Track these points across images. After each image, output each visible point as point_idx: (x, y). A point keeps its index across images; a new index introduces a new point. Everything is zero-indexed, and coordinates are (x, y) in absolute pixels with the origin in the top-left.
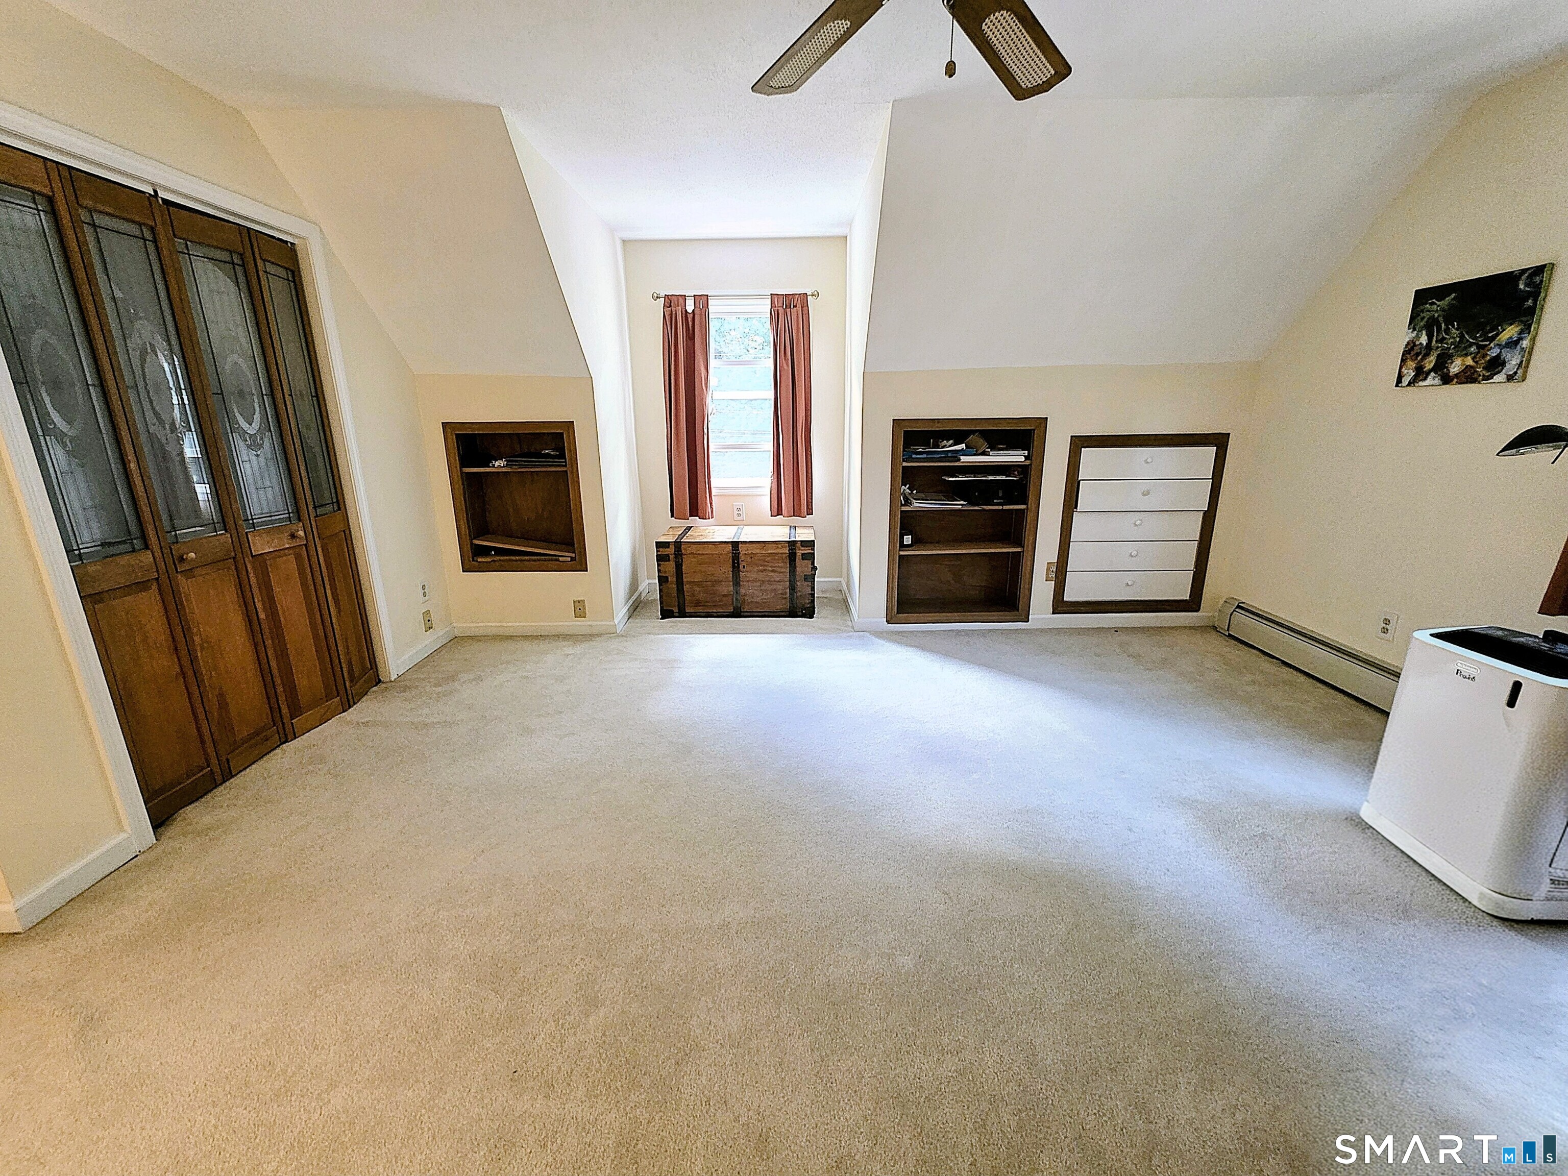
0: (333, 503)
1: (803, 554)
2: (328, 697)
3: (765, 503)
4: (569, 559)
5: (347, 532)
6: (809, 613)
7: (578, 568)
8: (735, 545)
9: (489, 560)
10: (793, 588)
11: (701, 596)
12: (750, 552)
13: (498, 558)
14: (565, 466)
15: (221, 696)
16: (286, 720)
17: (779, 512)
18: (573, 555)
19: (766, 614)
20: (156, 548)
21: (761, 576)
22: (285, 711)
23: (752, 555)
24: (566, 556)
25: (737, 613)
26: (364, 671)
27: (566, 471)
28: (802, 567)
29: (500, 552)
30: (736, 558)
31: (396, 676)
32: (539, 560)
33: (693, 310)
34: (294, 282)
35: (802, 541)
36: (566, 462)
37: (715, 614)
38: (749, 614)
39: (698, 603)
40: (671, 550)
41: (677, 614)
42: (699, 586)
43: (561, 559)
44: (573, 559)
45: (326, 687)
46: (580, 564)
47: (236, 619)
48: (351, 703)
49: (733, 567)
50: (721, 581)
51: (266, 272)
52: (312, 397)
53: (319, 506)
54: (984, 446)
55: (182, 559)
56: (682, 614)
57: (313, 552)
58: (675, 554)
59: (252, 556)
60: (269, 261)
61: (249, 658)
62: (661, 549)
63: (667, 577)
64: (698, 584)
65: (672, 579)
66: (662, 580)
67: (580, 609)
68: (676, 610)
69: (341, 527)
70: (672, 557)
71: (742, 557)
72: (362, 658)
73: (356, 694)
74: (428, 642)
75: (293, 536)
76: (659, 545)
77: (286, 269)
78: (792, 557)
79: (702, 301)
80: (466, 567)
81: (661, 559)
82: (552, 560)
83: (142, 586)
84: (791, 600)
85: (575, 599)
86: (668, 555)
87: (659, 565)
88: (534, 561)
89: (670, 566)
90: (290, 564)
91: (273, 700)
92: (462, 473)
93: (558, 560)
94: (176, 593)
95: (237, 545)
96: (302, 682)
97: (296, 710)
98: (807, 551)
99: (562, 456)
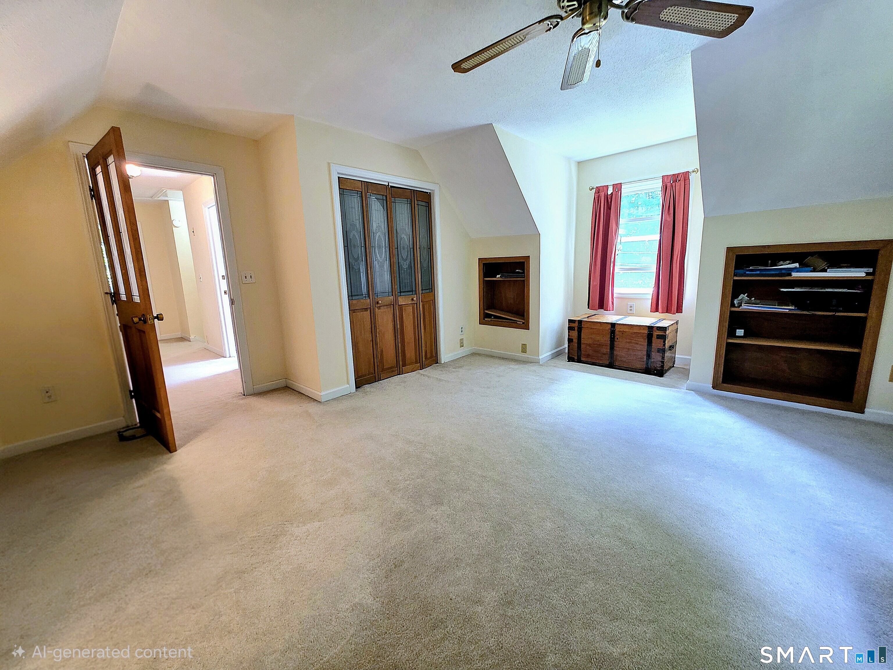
0: (430, 289)
1: (657, 335)
2: (416, 362)
3: (648, 304)
4: (522, 323)
5: (434, 301)
6: (660, 373)
7: (525, 328)
8: (613, 325)
9: (489, 320)
10: (649, 356)
11: (591, 352)
12: (622, 330)
13: (494, 320)
14: (524, 277)
15: (382, 351)
16: (401, 366)
17: (657, 310)
18: (523, 321)
19: (630, 369)
20: (371, 298)
21: (627, 345)
22: (401, 363)
23: (623, 332)
24: (520, 321)
25: (611, 366)
26: (432, 357)
27: (524, 280)
28: (656, 343)
29: (496, 317)
30: (613, 332)
31: (443, 362)
32: (509, 322)
33: (612, 193)
34: (428, 207)
35: (658, 327)
36: (524, 275)
37: (598, 364)
38: (618, 367)
39: (588, 356)
40: (576, 325)
41: (576, 361)
42: (590, 346)
43: (518, 322)
44: (523, 323)
45: (416, 358)
46: (526, 326)
47: (391, 326)
48: (424, 367)
49: (611, 338)
50: (603, 345)
51: (418, 205)
52: (428, 248)
53: (424, 290)
54: (824, 265)
55: (378, 303)
56: (579, 361)
57: (418, 306)
58: (578, 327)
59: (399, 305)
60: (420, 201)
61: (392, 342)
62: (571, 324)
63: (573, 339)
64: (589, 345)
65: (575, 341)
66: (570, 340)
67: (524, 348)
68: (576, 358)
69: (432, 298)
70: (576, 328)
71: (617, 333)
72: (431, 351)
73: (427, 364)
74: (461, 352)
75: (412, 300)
76: (570, 321)
77: (426, 202)
78: (650, 337)
79: (618, 187)
80: (481, 323)
81: (570, 329)
82: (514, 323)
83: (366, 309)
84: (647, 364)
85: (523, 343)
86: (574, 327)
87: (569, 332)
88: (507, 322)
89: (575, 334)
90: (410, 309)
91: (398, 358)
92: (484, 280)
93: (517, 323)
94: (374, 314)
95: (395, 301)
96: (408, 355)
97: (404, 365)
98: (661, 333)
99: (524, 273)
